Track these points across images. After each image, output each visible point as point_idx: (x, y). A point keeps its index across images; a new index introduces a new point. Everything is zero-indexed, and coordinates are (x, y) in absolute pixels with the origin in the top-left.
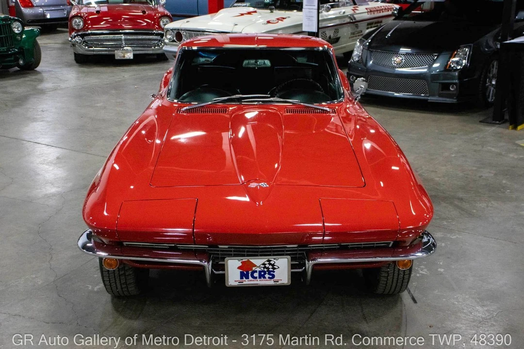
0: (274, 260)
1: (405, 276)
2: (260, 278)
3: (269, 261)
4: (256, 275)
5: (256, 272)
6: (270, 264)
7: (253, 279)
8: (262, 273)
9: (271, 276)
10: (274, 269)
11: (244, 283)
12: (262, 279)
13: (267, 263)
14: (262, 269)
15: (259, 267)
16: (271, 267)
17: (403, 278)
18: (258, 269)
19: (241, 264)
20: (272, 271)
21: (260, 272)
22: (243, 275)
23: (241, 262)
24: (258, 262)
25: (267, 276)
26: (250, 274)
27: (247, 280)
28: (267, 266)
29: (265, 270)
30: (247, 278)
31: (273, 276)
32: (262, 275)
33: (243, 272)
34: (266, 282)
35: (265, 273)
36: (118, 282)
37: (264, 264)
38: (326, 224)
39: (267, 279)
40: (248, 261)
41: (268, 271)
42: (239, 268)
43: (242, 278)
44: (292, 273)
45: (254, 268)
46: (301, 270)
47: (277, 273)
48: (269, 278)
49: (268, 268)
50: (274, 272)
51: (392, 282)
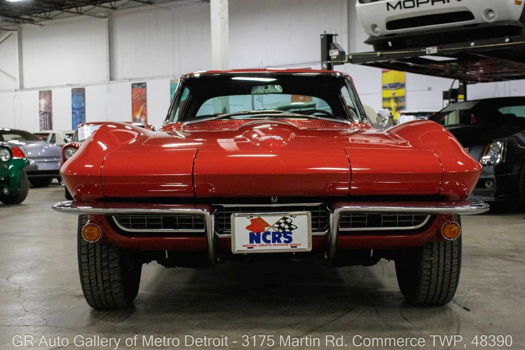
0: (292, 218)
1: (453, 268)
2: (274, 242)
3: (285, 219)
4: (269, 237)
5: (269, 233)
6: (286, 223)
7: (265, 243)
8: (277, 236)
9: (287, 240)
10: (291, 229)
11: (255, 248)
12: (277, 243)
13: (282, 221)
14: (277, 229)
15: (273, 227)
16: (287, 227)
17: (451, 270)
18: (271, 230)
19: (250, 223)
20: (288, 233)
21: (274, 234)
22: (254, 238)
23: (251, 220)
24: (271, 220)
25: (282, 239)
26: (261, 237)
27: (257, 244)
28: (282, 225)
29: (281, 231)
30: (258, 241)
31: (290, 240)
32: (276, 239)
33: (253, 233)
34: (281, 247)
35: (280, 236)
36: (99, 277)
37: (279, 223)
38: (353, 169)
39: (283, 243)
40: (259, 219)
41: (284, 232)
42: (248, 228)
43: (251, 242)
44: (313, 237)
45: (266, 229)
46: (323, 233)
47: (294, 234)
48: (285, 242)
49: (284, 229)
50: (291, 233)
51: (438, 276)
